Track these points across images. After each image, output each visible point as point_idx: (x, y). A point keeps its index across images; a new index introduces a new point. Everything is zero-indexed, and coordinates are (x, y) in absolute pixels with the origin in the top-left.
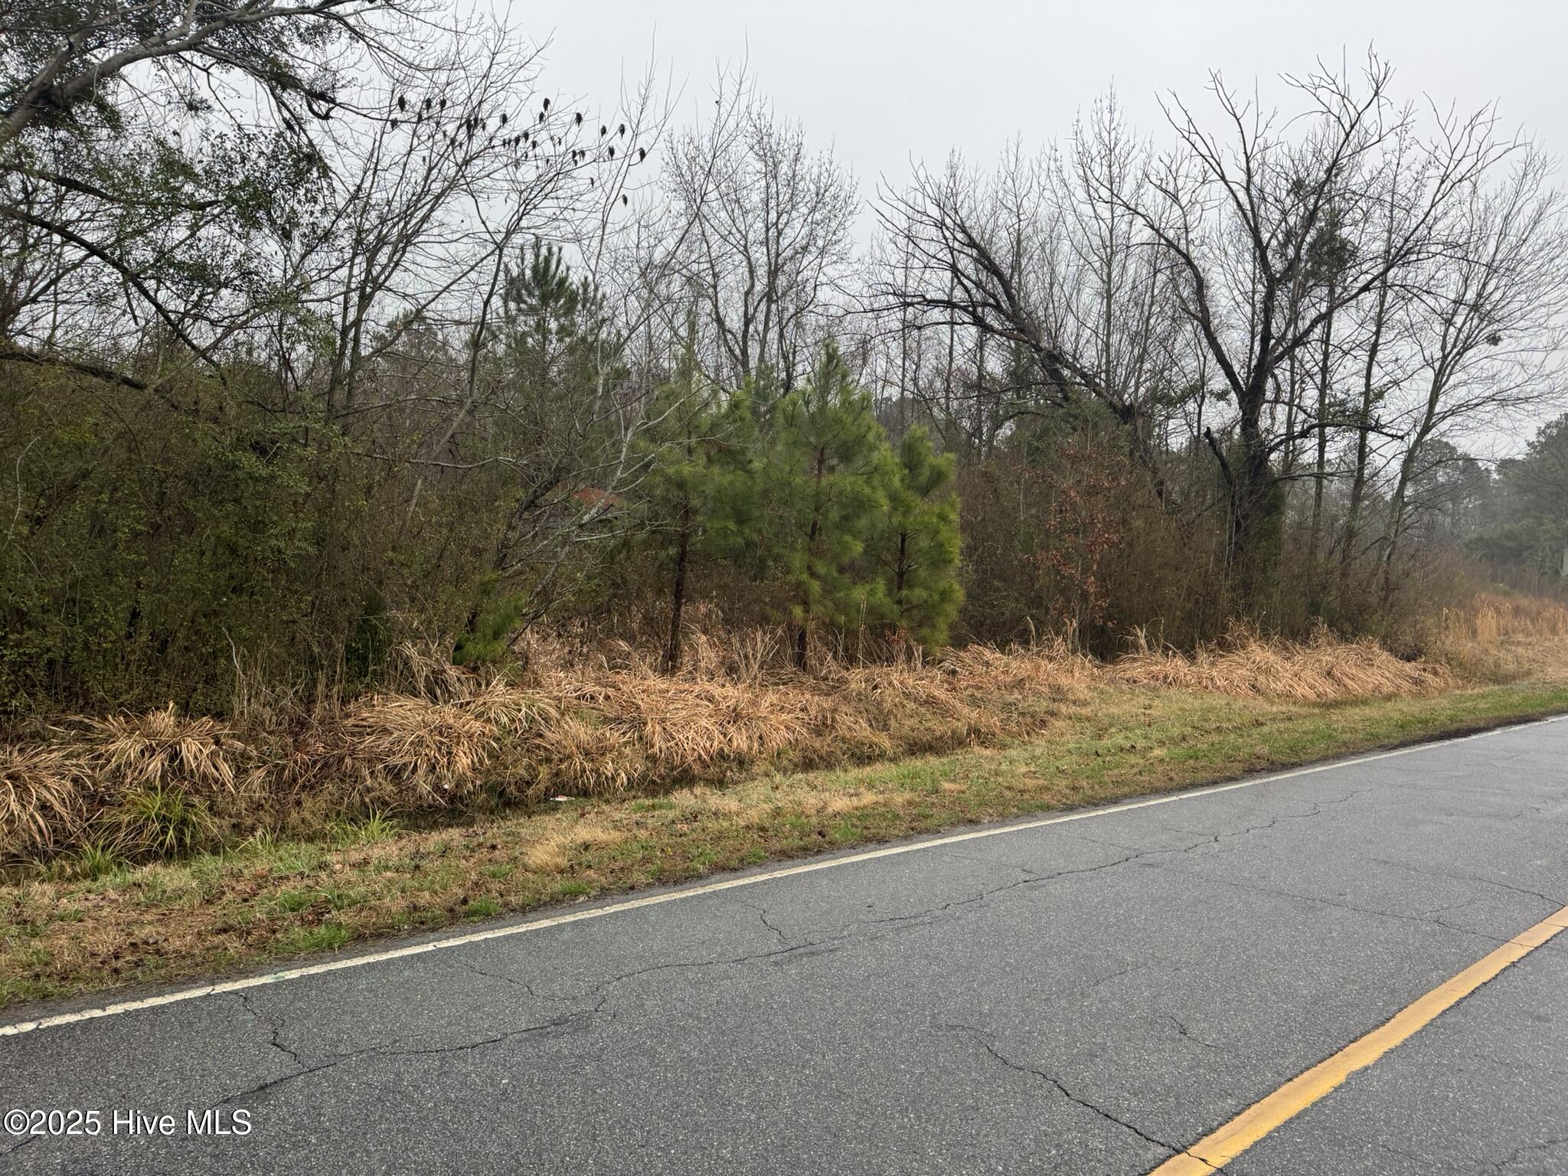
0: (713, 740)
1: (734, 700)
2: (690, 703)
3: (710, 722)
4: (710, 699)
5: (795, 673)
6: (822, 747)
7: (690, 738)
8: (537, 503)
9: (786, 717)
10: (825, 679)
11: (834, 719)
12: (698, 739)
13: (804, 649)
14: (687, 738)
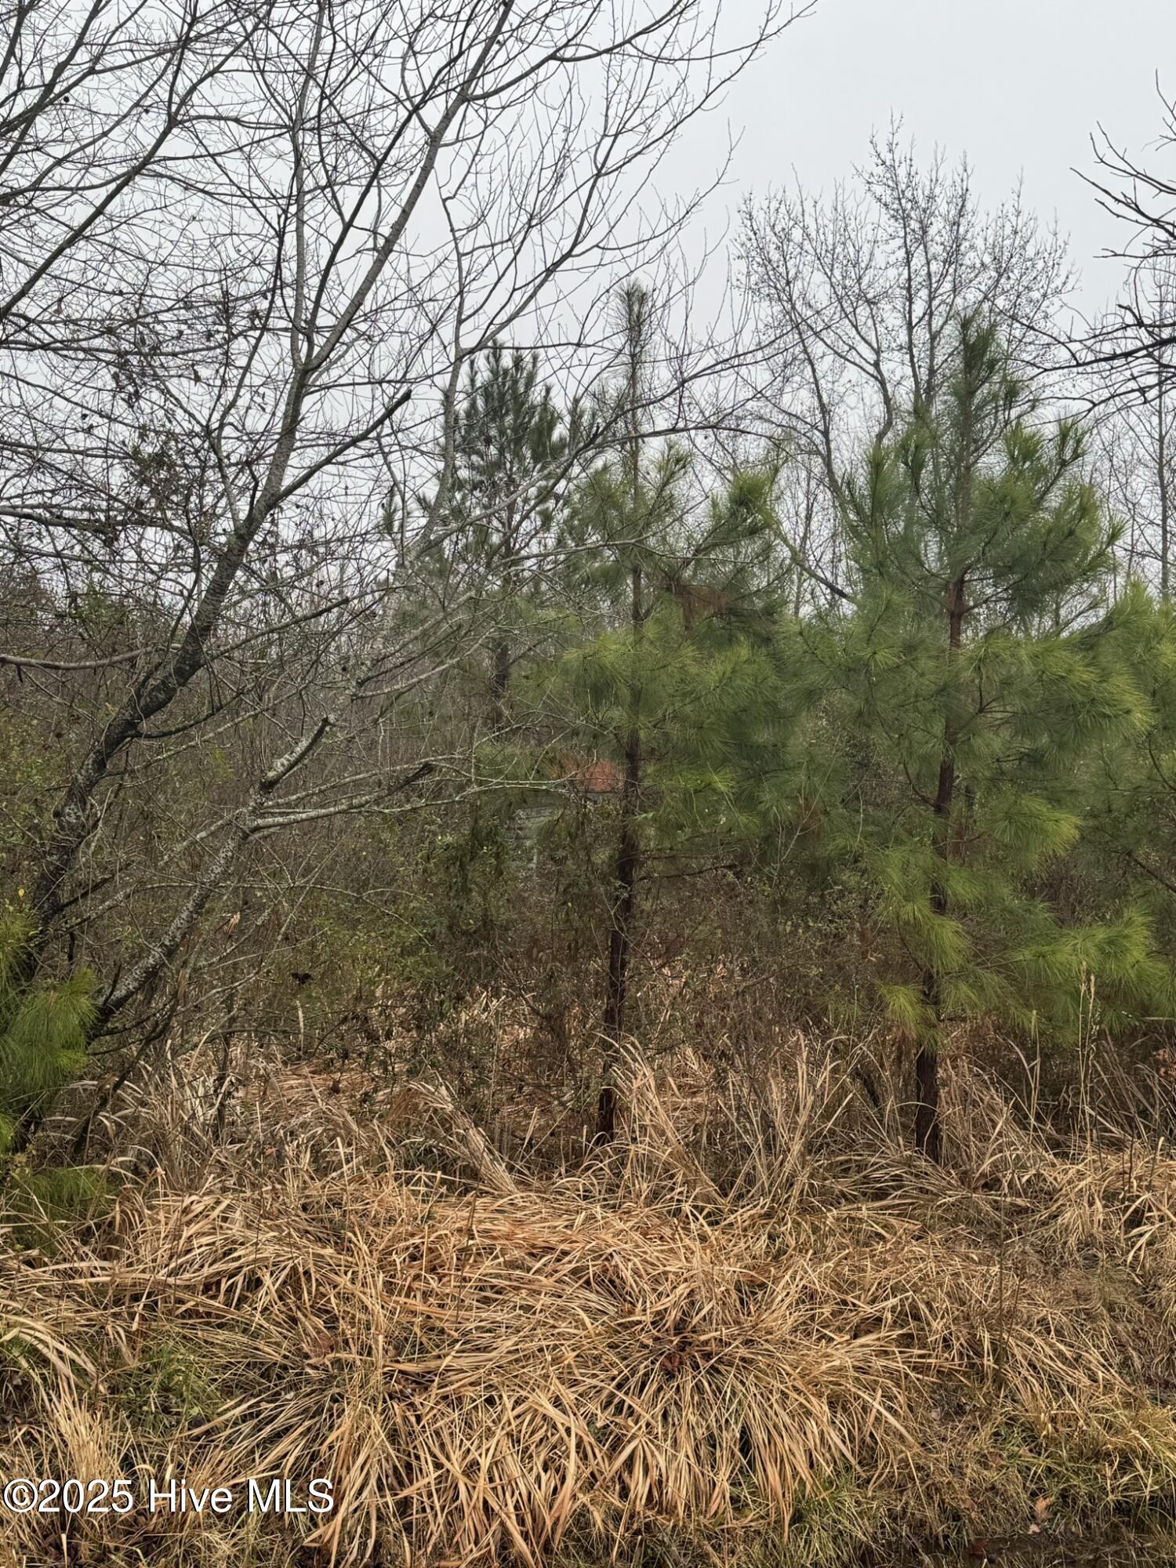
1: (683, 1289)
2: (544, 1300)
3: (569, 1396)
4: (611, 1285)
5: (908, 1163)
6: (957, 1470)
7: (485, 1463)
8: (144, 726)
9: (842, 1354)
10: (991, 1184)
11: (1000, 1352)
12: (513, 1467)
13: (932, 1097)
14: (471, 1470)
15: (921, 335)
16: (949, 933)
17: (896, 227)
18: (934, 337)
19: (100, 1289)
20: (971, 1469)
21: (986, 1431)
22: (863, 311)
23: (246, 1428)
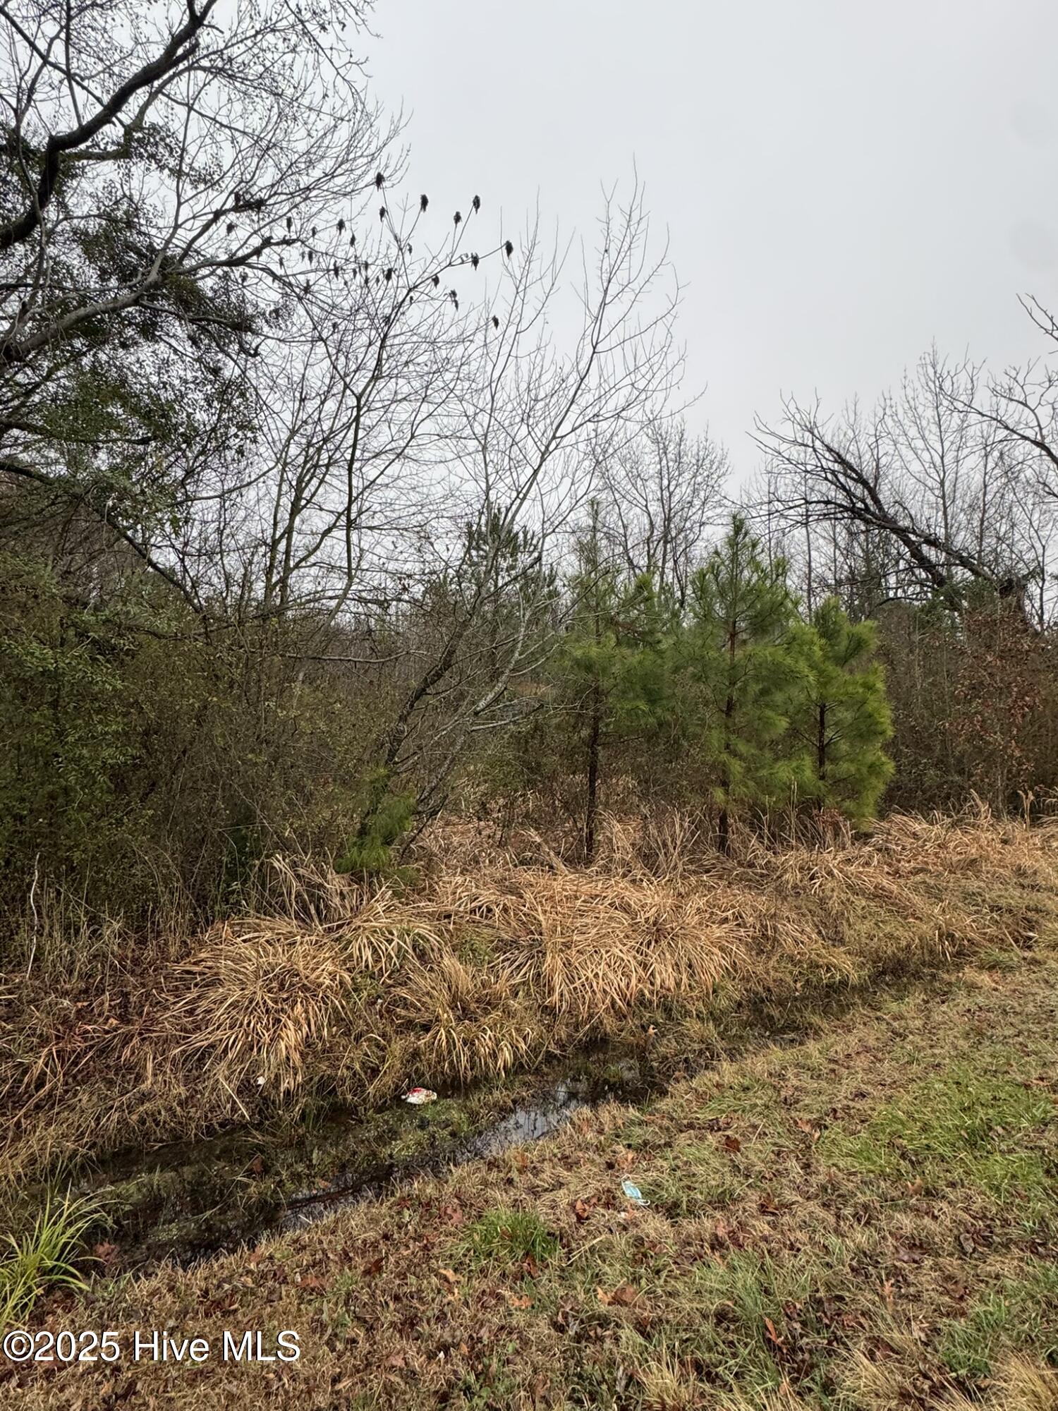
0: (629, 977)
1: (654, 909)
2: (602, 915)
3: (625, 949)
4: (626, 908)
5: (718, 858)
6: (767, 973)
7: (601, 974)
8: (428, 691)
9: (718, 931)
10: (751, 865)
11: (775, 929)
12: (611, 975)
13: (726, 832)
14: (596, 975)
15: (666, 494)
16: (737, 767)
17: (654, 447)
18: (671, 494)
19: (432, 914)
20: (772, 973)
21: (775, 959)
22: (639, 482)
23: (506, 964)
